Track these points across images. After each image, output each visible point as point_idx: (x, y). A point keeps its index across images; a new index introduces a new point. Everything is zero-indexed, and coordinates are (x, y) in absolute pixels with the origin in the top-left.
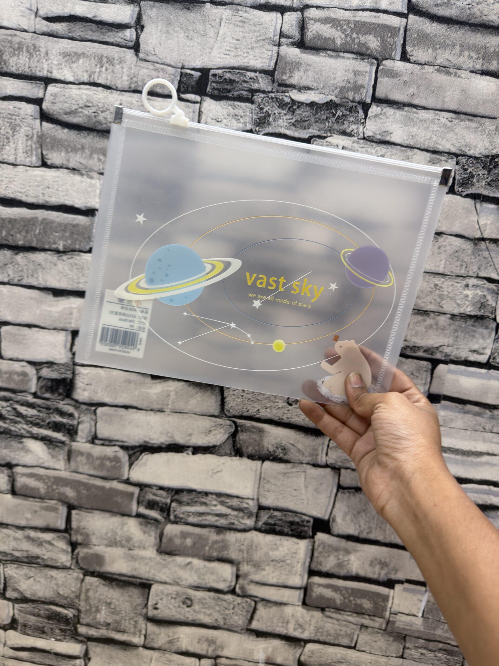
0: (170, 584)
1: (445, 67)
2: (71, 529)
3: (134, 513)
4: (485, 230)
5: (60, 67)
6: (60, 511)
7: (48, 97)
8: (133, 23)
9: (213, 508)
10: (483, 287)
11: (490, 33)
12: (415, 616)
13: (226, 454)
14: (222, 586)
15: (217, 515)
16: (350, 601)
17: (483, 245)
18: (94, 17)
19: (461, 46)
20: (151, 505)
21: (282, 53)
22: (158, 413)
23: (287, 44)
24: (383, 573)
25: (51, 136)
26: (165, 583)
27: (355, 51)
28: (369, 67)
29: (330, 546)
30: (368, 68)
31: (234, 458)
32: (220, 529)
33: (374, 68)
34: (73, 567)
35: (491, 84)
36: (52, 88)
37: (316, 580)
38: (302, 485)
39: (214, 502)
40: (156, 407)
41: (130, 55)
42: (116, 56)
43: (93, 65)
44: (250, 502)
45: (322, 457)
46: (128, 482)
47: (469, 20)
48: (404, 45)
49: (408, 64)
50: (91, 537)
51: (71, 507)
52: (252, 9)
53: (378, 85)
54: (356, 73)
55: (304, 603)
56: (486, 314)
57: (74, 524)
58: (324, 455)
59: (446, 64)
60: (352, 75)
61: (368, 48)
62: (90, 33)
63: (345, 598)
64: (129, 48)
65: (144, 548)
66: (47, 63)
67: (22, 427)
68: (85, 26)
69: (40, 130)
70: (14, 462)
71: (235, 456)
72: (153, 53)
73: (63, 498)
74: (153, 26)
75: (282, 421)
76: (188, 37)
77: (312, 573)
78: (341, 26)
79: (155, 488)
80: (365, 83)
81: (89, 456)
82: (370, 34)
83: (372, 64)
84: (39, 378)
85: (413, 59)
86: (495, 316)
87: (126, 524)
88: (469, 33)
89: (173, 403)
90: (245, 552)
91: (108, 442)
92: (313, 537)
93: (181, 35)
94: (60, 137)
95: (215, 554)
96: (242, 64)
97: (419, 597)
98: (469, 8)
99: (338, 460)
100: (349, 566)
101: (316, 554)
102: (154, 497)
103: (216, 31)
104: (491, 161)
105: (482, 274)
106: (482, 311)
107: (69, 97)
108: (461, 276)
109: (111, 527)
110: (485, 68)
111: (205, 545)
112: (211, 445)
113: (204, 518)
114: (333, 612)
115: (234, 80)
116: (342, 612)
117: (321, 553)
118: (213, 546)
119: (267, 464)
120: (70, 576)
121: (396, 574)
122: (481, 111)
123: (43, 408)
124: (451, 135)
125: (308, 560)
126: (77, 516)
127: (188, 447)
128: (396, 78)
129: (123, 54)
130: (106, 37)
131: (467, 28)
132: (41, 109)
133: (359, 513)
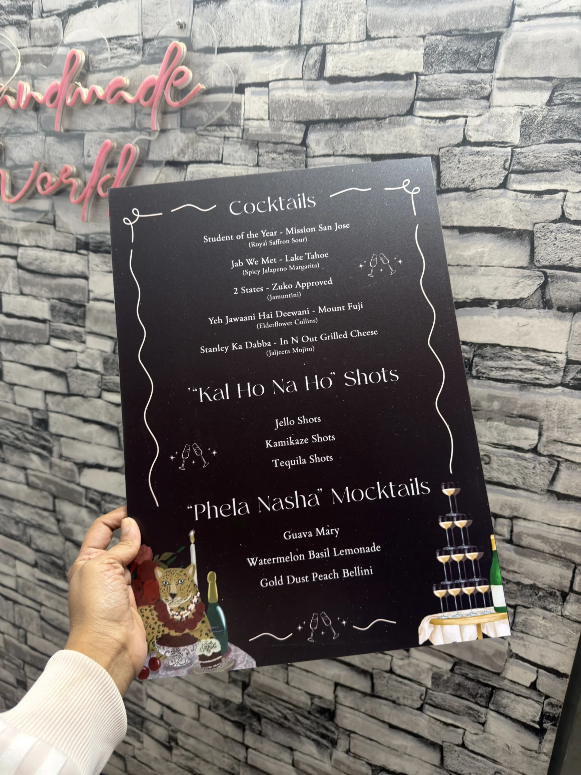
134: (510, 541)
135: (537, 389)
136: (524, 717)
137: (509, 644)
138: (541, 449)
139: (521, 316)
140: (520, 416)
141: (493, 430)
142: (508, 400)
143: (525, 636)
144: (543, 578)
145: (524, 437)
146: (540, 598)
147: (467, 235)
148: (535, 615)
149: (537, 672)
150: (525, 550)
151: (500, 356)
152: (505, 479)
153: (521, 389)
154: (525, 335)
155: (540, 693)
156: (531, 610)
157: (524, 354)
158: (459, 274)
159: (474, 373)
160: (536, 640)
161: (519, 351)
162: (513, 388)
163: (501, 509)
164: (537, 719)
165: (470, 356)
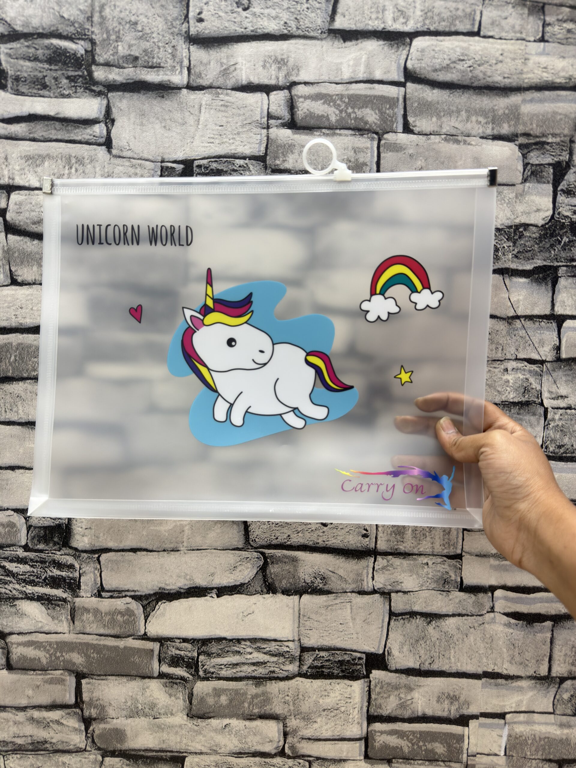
0: (207, 754)
1: (452, 135)
2: (83, 702)
3: (156, 674)
4: (518, 307)
5: (22, 172)
6: (68, 683)
7: (11, 206)
8: (101, 117)
9: (249, 656)
10: (524, 370)
11: (497, 95)
12: (496, 755)
13: (257, 592)
14: (268, 748)
15: (254, 664)
16: (420, 747)
17: (518, 324)
18: (57, 114)
19: (467, 111)
20: (175, 661)
21: (272, 136)
22: (172, 553)
23: (277, 126)
24: (453, 708)
25: (18, 250)
26: (201, 753)
27: (352, 127)
28: (370, 142)
29: (389, 684)
30: (368, 144)
31: (267, 596)
32: (258, 680)
33: (375, 143)
34: (88, 748)
35: (505, 149)
36: (15, 197)
37: (377, 726)
38: (349, 618)
39: (249, 650)
40: (169, 546)
41: (101, 152)
42: (86, 155)
43: (61, 167)
44: (290, 644)
45: (368, 583)
46: (145, 637)
47: (473, 83)
48: (405, 116)
49: (412, 135)
50: (106, 708)
51: (80, 676)
52: (233, 92)
53: (382, 162)
54: (356, 150)
55: (367, 757)
56: (532, 399)
57: (86, 696)
58: (371, 580)
59: (454, 132)
60: (352, 153)
61: (366, 123)
62: (53, 132)
63: (413, 745)
64: (99, 145)
65: (172, 714)
66: (7, 169)
67: (14, 588)
68: (47, 125)
69: (5, 244)
70: (7, 631)
71: (268, 593)
72: (128, 148)
73: (70, 667)
74: (125, 119)
75: (318, 545)
76: (165, 127)
77: (371, 719)
78: (334, 101)
79: (179, 641)
80: (367, 159)
81: (96, 612)
82: (366, 107)
83: (373, 139)
84: (29, 528)
85: (416, 130)
86: (542, 400)
87: (148, 688)
88: (474, 97)
89: (189, 539)
90: (291, 704)
91: (117, 593)
92: (367, 676)
93: (158, 126)
94: (29, 250)
95: (256, 711)
96: (229, 152)
97: (498, 731)
98: (471, 71)
99: (387, 584)
100: (414, 705)
101: (373, 696)
102: (178, 652)
103: (196, 118)
104: (515, 232)
105: (521, 355)
106: (527, 396)
107: (37, 204)
108: (498, 360)
109: (131, 694)
110: (495, 132)
111: (243, 702)
112: (238, 583)
113: (239, 669)
114: (401, 763)
115: (222, 170)
116: (412, 761)
117: (379, 693)
118: (253, 701)
119: (306, 598)
120: (87, 760)
121: (468, 708)
123: (37, 562)
125: (366, 704)
126: (89, 686)
127: (212, 589)
128: (401, 151)
129: (93, 152)
130: (72, 135)
131: (471, 92)
132: (5, 220)
133: (417, 641)
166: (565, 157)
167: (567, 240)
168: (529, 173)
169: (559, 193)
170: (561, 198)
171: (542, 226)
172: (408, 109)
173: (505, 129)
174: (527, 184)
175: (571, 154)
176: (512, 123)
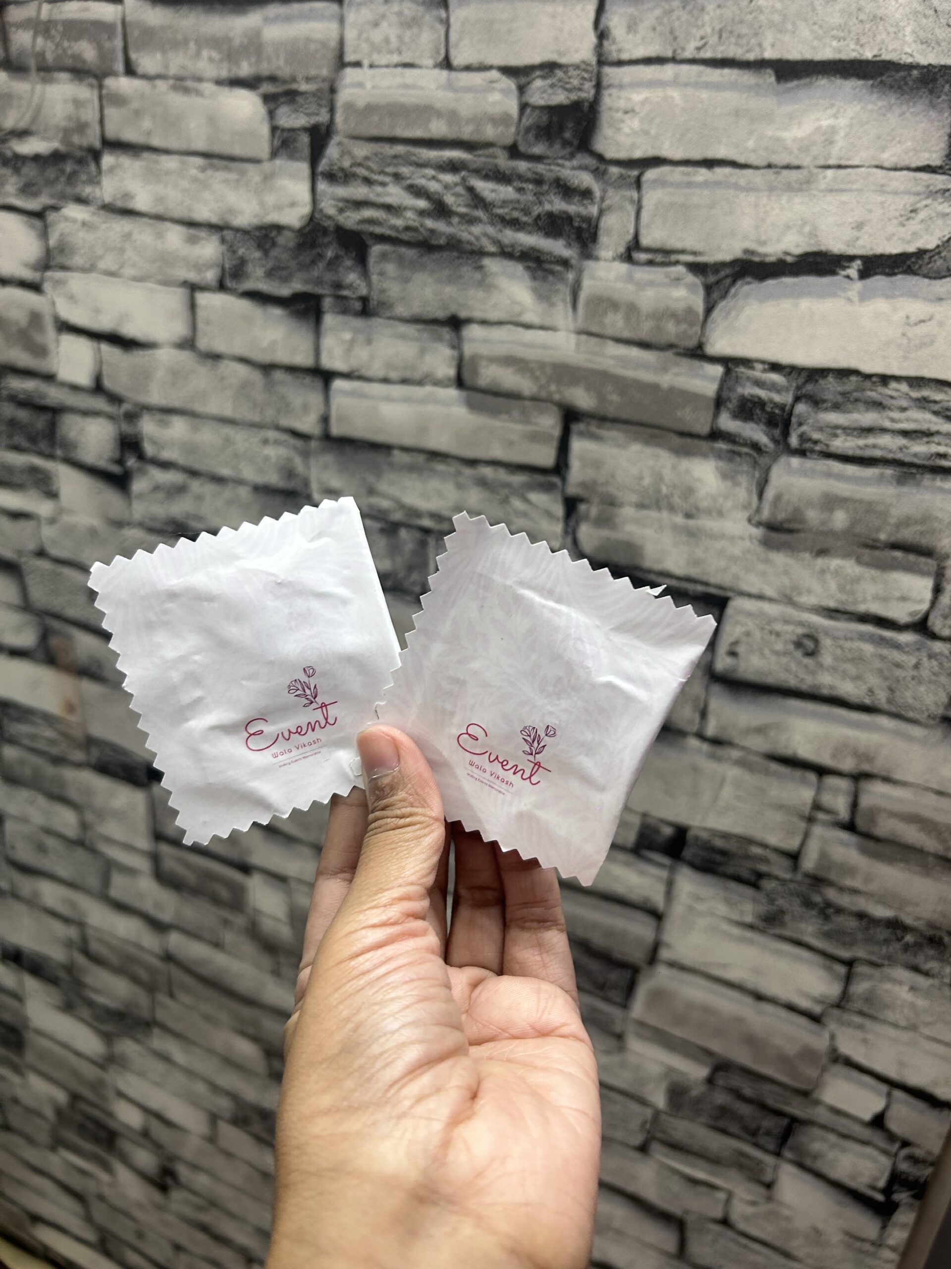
0: (20, 821)
1: (181, 80)
4: (276, 351)
9: (42, 731)
10: (286, 445)
13: (41, 662)
14: (68, 833)
17: (276, 376)
19: (198, 42)
24: (233, 853)
26: (17, 819)
27: (70, 67)
28: (89, 92)
30: (89, 95)
32: (53, 760)
33: (95, 93)
35: (245, 101)
37: (164, 847)
39: (42, 724)
48: (126, 50)
49: (135, 80)
53: (106, 120)
54: (78, 103)
55: (157, 877)
59: (182, 73)
60: (70, 109)
61: (84, 62)
71: (49, 665)
77: (157, 836)
80: (90, 118)
82: (83, 39)
83: (91, 86)
85: (140, 70)
86: (311, 492)
88: (204, 17)
90: (84, 793)
92: (148, 786)
95: (55, 791)
97: (279, 895)
101: (158, 813)
105: (285, 422)
108: (257, 426)
110: (233, 74)
111: (44, 779)
112: (24, 647)
113: (35, 741)
114: (189, 894)
116: (199, 896)
119: (85, 681)
121: (248, 857)
122: (237, 151)
124: (207, 195)
125: (151, 819)
128: (125, 106)
134: (850, 827)
135: (939, 482)
136: (854, 1178)
137: (833, 1037)
138: (937, 624)
139: (914, 296)
140: (895, 546)
141: (828, 576)
142: (869, 507)
143: (867, 1023)
144: (917, 905)
145: (897, 594)
146: (906, 948)
147: (794, 83)
148: (894, 981)
149: (889, 1095)
150: (879, 847)
151: (857, 400)
152: (848, 689)
153: (901, 481)
154: (922, 345)
155: (891, 1137)
156: (887, 970)
157: (915, 394)
158: (771, 189)
159: (794, 441)
160: (892, 1032)
161: (904, 387)
162: (881, 479)
163: (834, 756)
164: (882, 1184)
165: (786, 398)
166: (323, 117)
167: (334, 255)
168: (279, 143)
169: (320, 178)
170: (322, 186)
171: (300, 232)
172: (130, 40)
173: (245, 70)
174: (278, 162)
175: (332, 110)
176: (253, 60)
